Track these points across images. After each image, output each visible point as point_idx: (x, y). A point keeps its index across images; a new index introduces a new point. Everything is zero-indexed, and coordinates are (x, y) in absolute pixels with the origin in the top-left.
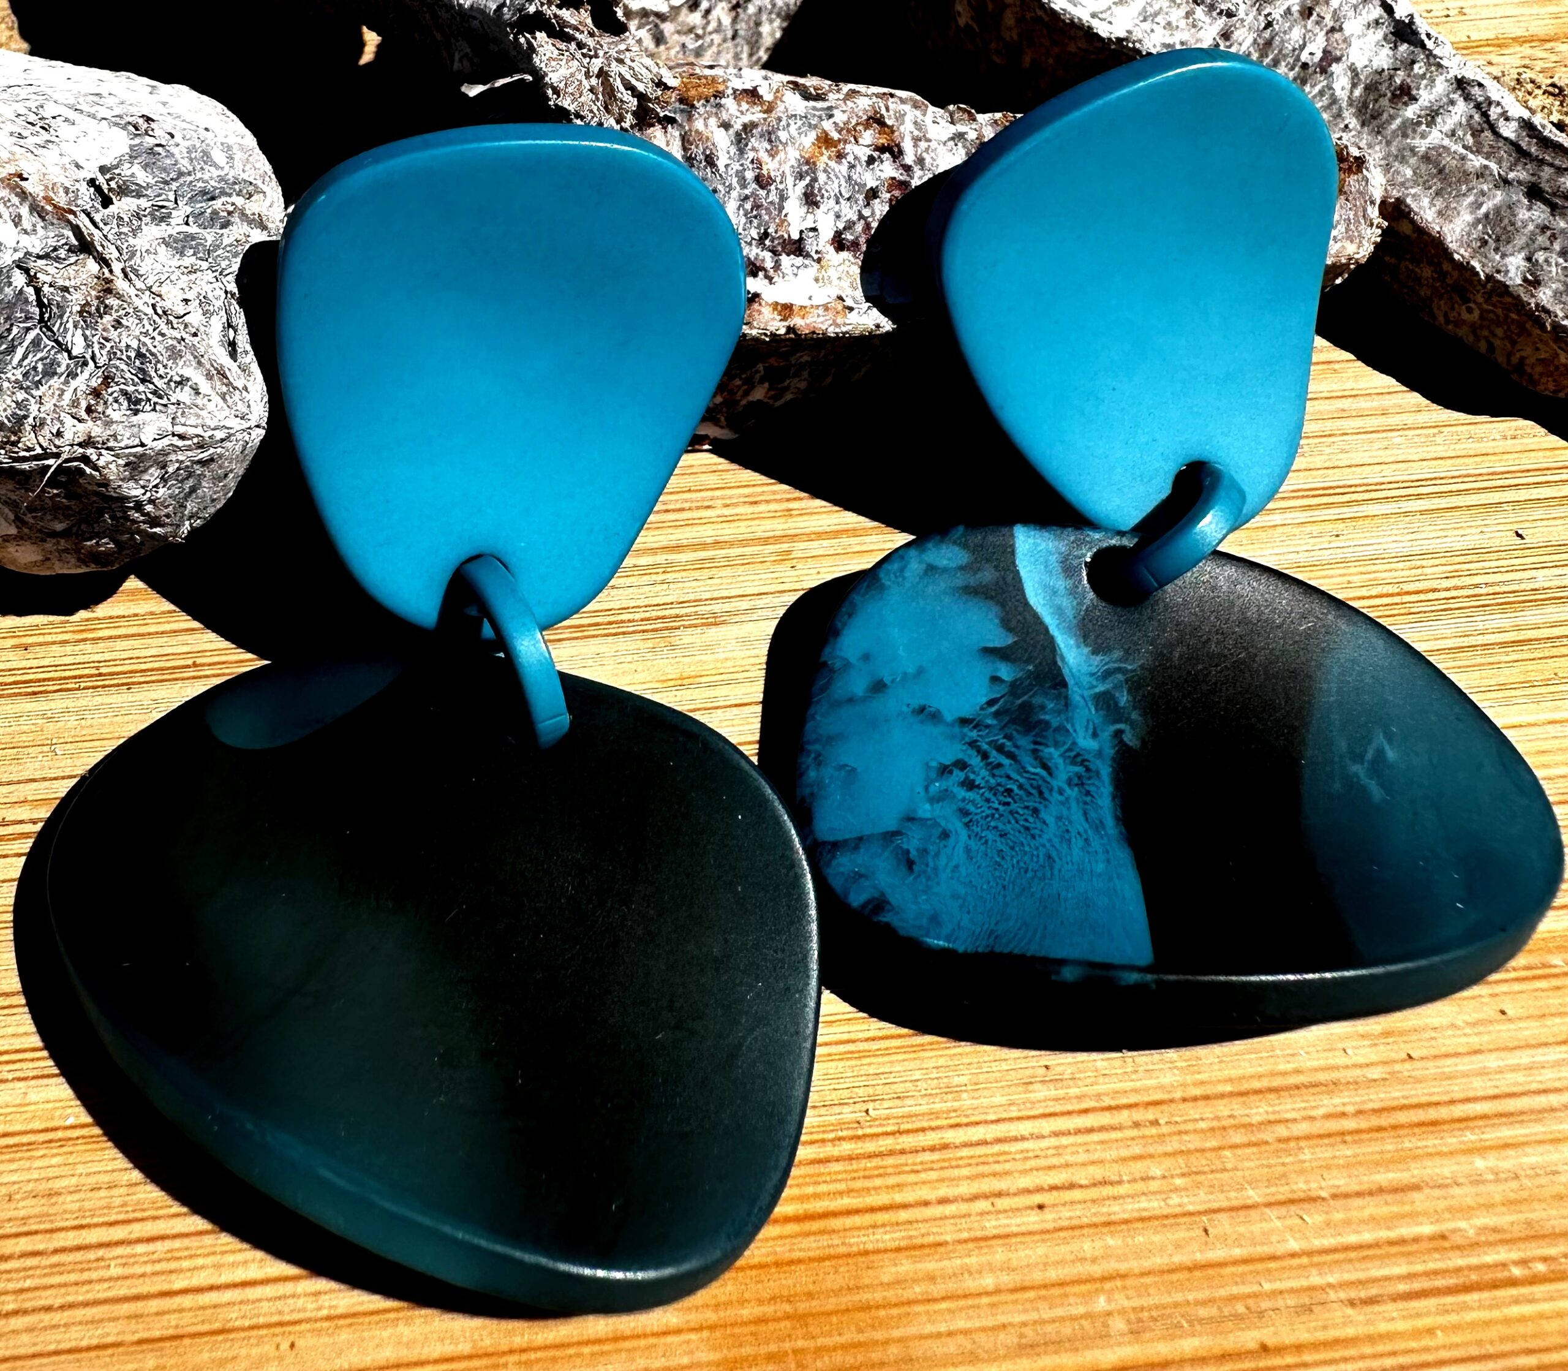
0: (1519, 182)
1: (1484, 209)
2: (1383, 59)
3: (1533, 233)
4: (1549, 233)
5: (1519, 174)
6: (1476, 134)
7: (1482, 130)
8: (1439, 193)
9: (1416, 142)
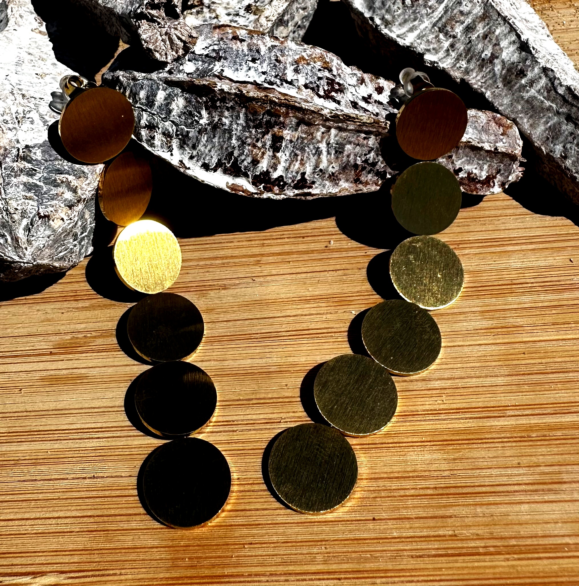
0: (564, 113)
1: (549, 125)
2: (515, 58)
3: (567, 136)
4: (573, 136)
5: (564, 110)
6: (549, 92)
7: (551, 90)
8: (531, 117)
9: (524, 94)
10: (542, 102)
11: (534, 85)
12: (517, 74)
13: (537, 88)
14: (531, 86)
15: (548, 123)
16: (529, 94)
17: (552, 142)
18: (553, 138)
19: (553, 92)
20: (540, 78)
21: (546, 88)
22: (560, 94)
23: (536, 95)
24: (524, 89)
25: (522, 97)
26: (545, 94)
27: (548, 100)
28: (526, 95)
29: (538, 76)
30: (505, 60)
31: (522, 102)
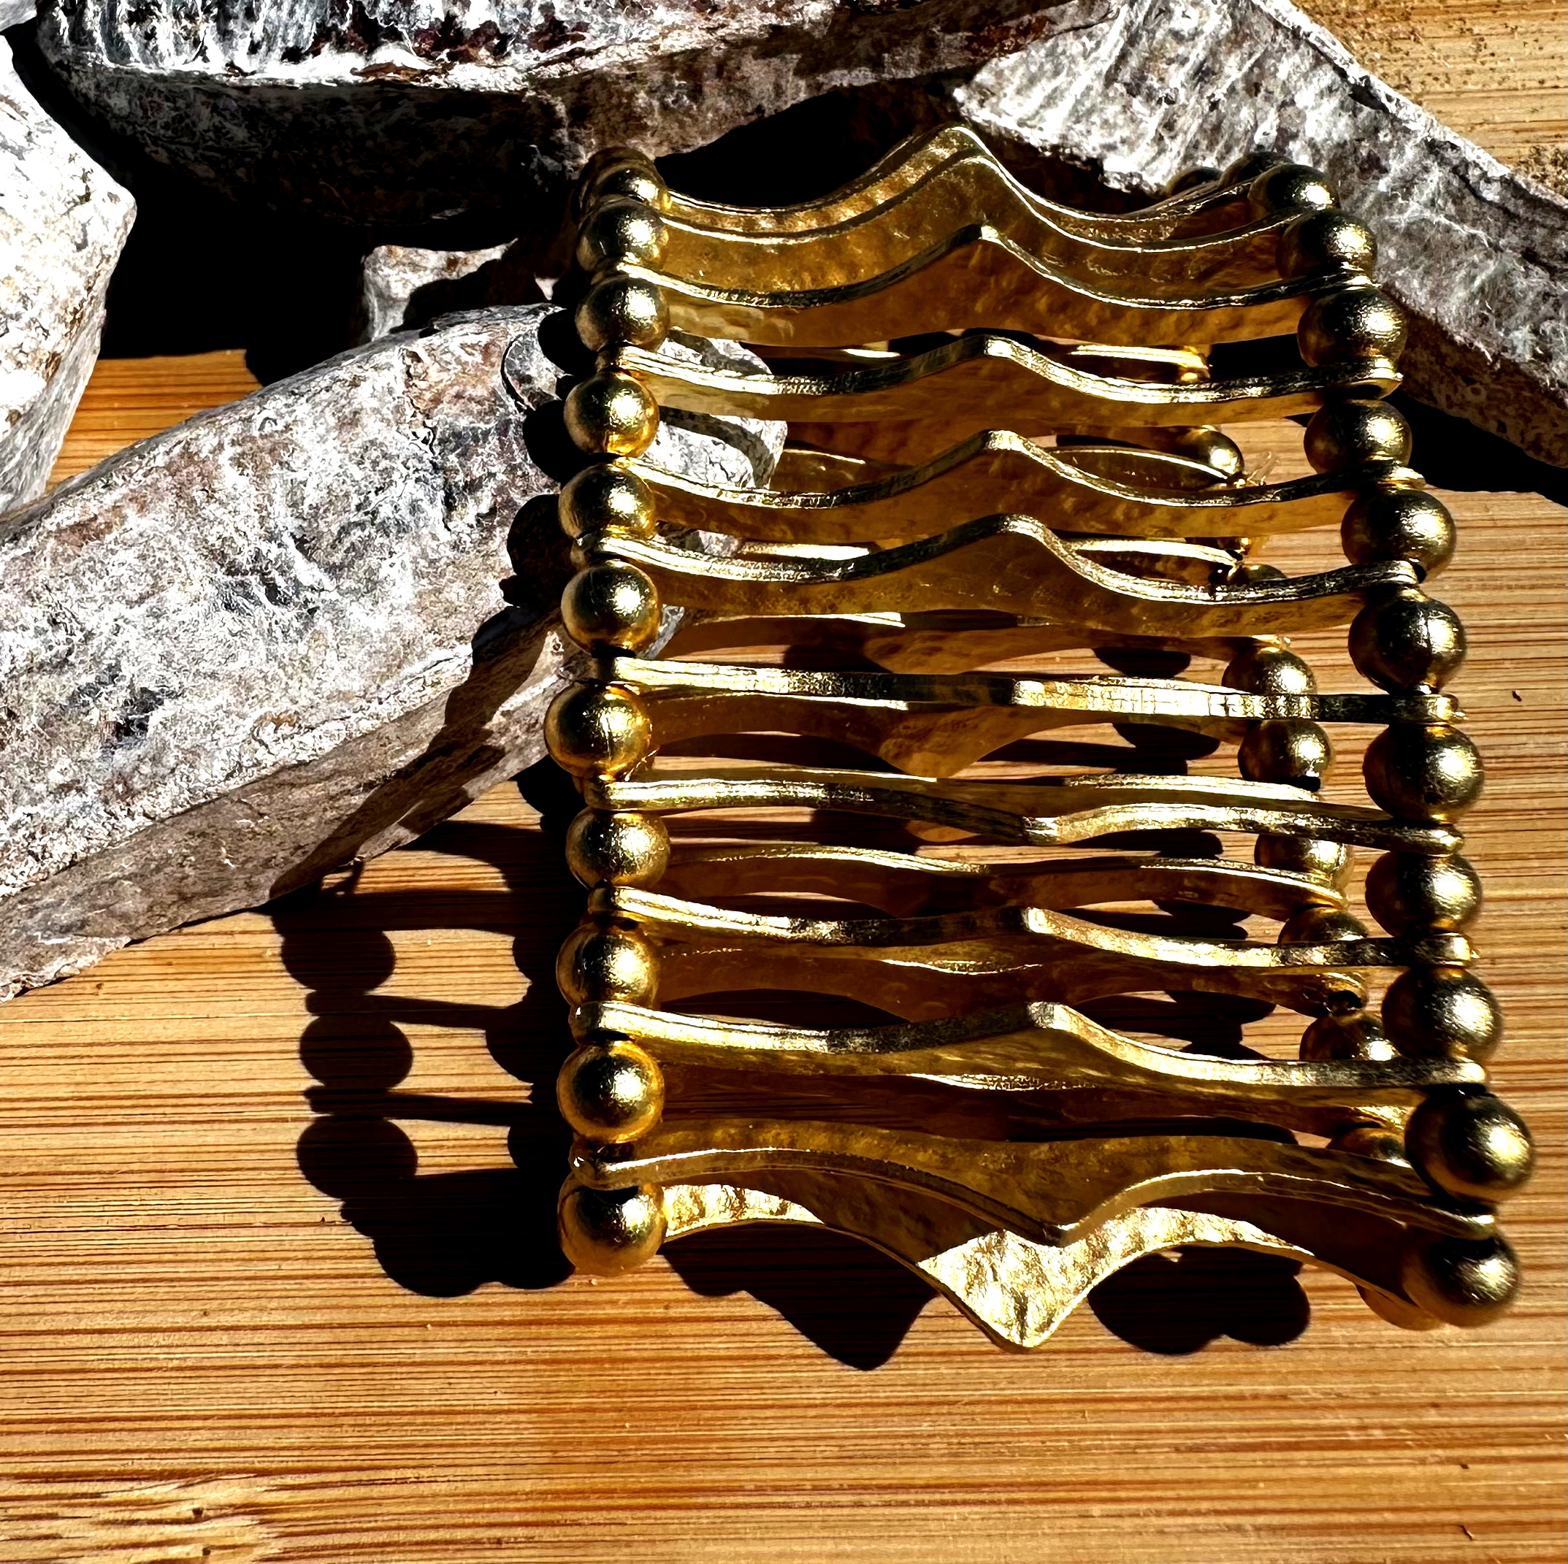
0: (1512, 248)
1: (1477, 283)
2: (1343, 129)
3: (1535, 303)
4: (1551, 300)
6: (1457, 200)
7: (1463, 197)
8: (1427, 272)
9: (1395, 218)
10: (1448, 230)
11: (1415, 190)
12: (1363, 171)
13: (1424, 199)
14: (1407, 195)
15: (1473, 278)
16: (1406, 215)
17: (1499, 325)
18: (1498, 315)
19: (1470, 199)
20: (1426, 169)
21: (1448, 192)
22: (1491, 203)
23: (1427, 214)
24: (1391, 206)
25: (1392, 227)
26: (1451, 208)
27: (1462, 221)
28: (1401, 220)
29: (1418, 168)
30: (1318, 140)
31: (1394, 239)
